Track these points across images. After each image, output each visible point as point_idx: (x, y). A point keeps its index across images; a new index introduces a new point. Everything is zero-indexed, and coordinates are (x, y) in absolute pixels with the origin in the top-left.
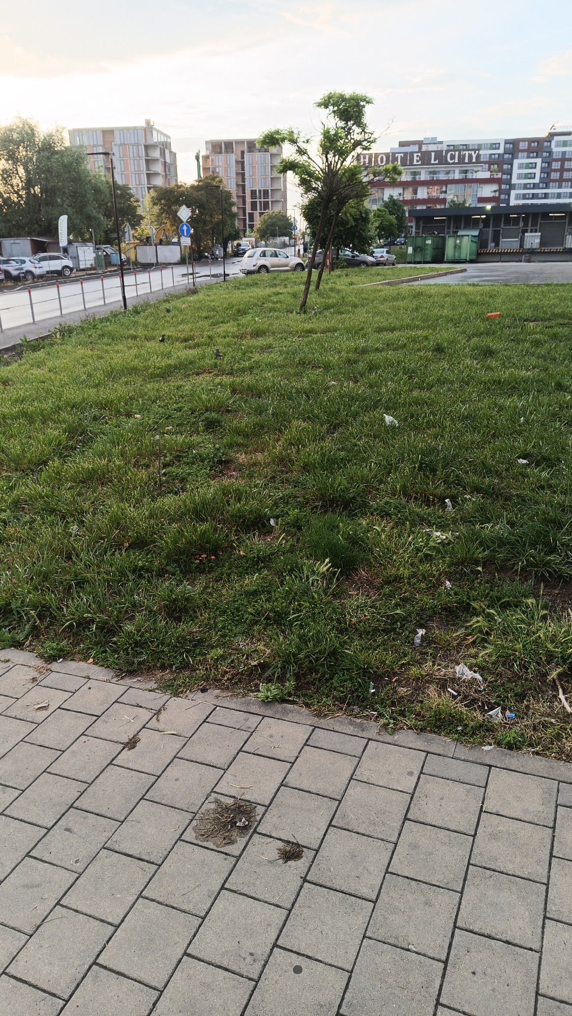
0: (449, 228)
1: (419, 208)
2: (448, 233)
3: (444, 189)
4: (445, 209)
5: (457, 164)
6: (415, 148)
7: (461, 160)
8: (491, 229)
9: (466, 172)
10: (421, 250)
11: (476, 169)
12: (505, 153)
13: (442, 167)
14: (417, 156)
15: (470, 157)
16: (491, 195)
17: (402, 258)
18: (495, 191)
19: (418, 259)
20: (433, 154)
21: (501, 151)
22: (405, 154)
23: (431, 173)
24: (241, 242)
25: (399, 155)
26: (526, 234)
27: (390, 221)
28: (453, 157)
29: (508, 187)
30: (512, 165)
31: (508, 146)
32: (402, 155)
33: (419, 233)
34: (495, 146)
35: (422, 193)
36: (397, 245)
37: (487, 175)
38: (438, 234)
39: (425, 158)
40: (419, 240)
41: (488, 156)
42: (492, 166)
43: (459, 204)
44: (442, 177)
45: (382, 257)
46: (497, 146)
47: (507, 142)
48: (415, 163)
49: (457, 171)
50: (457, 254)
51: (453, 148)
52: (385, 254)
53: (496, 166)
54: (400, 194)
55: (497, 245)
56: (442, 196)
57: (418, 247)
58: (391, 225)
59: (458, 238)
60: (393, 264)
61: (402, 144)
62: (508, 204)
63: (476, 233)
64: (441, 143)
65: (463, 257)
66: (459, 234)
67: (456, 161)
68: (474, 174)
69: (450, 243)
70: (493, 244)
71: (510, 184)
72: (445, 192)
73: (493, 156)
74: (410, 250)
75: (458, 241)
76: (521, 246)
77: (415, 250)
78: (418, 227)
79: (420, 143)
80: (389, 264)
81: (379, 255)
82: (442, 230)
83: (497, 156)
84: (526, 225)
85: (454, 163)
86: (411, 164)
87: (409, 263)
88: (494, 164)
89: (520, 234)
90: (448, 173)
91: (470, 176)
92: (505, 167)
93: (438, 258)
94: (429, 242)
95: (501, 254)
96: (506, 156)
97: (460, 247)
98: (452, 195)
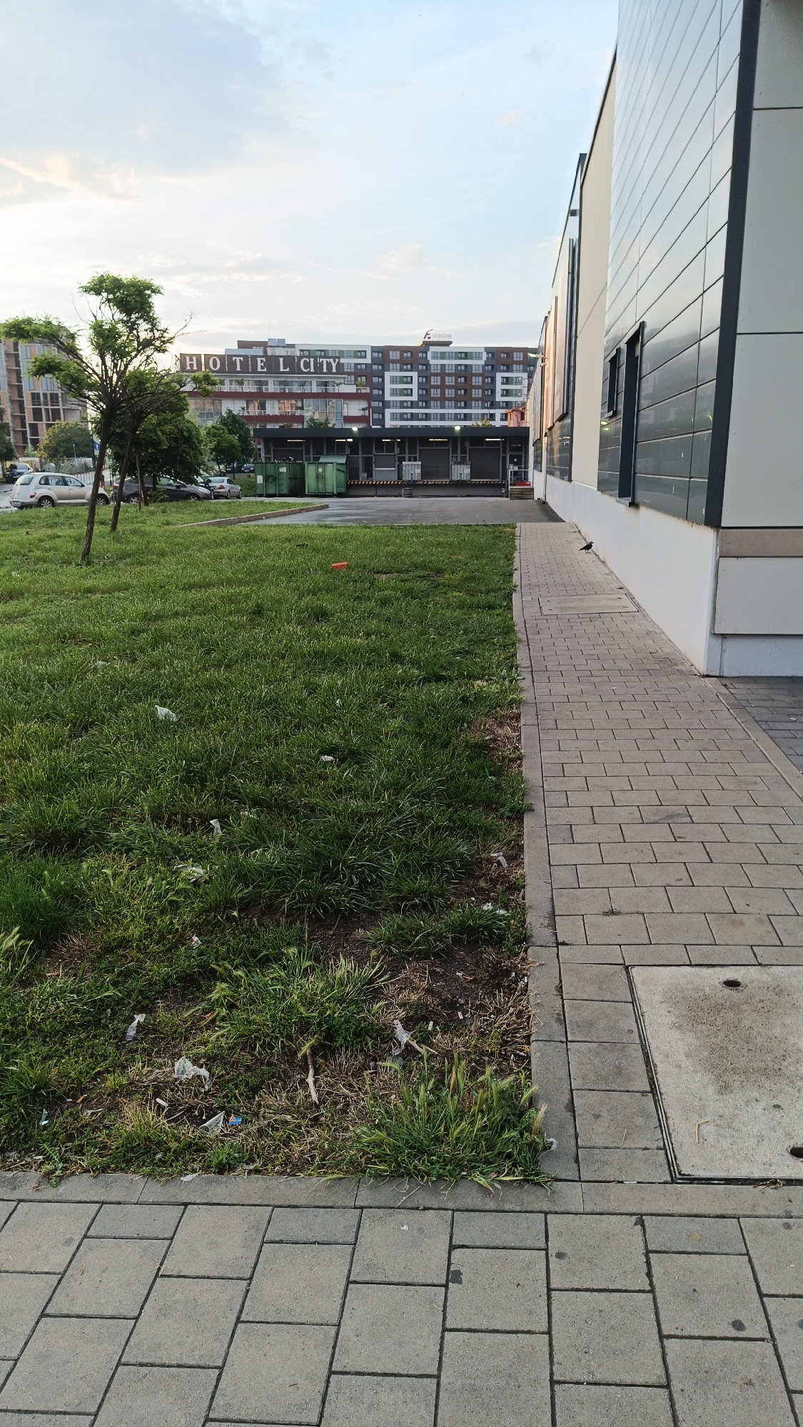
0: (308, 453)
1: (269, 426)
2: (308, 459)
3: (299, 404)
4: (303, 428)
5: (312, 373)
6: (259, 351)
7: (318, 368)
8: (360, 456)
9: (326, 384)
10: (274, 480)
11: (337, 381)
12: (373, 363)
13: (295, 378)
14: (262, 361)
15: (329, 365)
16: (360, 414)
17: (251, 490)
18: (364, 409)
19: (271, 491)
20: (281, 360)
21: (368, 360)
22: (246, 357)
23: (281, 383)
24: (16, 463)
25: (238, 359)
26: (404, 463)
27: (230, 442)
28: (307, 365)
29: (381, 404)
30: (383, 378)
31: (375, 355)
32: (242, 359)
33: (269, 458)
34: (360, 354)
35: (272, 408)
36: (243, 472)
37: (352, 389)
38: (295, 460)
39: (272, 363)
40: (271, 467)
41: (353, 366)
42: (359, 379)
43: (321, 424)
44: (296, 389)
45: (222, 487)
46: (363, 354)
47: (374, 350)
48: (259, 370)
49: (314, 384)
50: (321, 486)
51: (309, 353)
52: (225, 484)
53: (364, 378)
54: (243, 409)
55: (370, 475)
56: (298, 413)
57: (270, 476)
58: (233, 446)
59: (320, 466)
60: (239, 497)
61: (242, 345)
62: (383, 426)
63: (343, 460)
64: (293, 346)
65: (329, 489)
66: (321, 461)
67: (312, 370)
68: (336, 388)
69: (311, 471)
70: (366, 475)
71: (383, 402)
72: (302, 408)
73: (359, 367)
74: (260, 479)
75: (320, 470)
76: (400, 477)
77: (266, 479)
78: (267, 452)
79: (263, 345)
80: (232, 497)
81: (218, 485)
82: (298, 456)
83: (364, 367)
84: (402, 451)
85: (309, 373)
86: (255, 371)
87: (260, 496)
88: (361, 376)
89: (397, 463)
90: (303, 384)
91: (331, 389)
92: (375, 380)
93: (298, 489)
94: (283, 470)
95: (376, 486)
96: (375, 367)
97: (324, 477)
98: (312, 412)
